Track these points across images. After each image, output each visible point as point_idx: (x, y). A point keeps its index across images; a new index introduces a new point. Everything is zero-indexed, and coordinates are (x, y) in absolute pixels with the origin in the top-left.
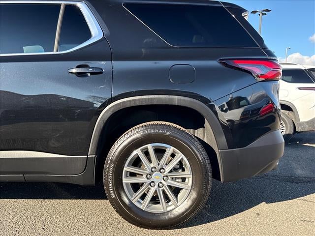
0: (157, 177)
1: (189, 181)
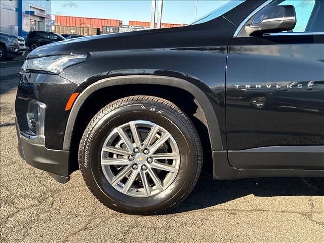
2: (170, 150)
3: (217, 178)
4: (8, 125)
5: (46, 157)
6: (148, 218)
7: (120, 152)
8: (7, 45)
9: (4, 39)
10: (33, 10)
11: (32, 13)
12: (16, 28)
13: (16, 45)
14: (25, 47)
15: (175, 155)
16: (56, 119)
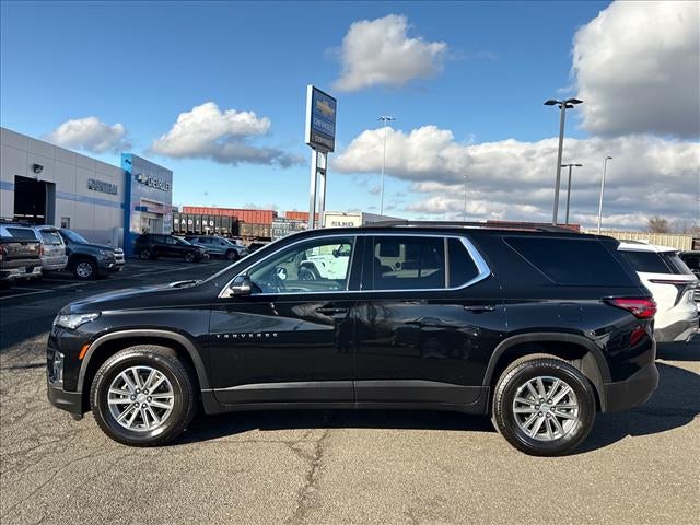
0: (544, 408)
1: (576, 412)
2: (167, 391)
3: (207, 412)
4: (41, 365)
5: (63, 399)
6: (146, 449)
7: (126, 393)
8: (100, 258)
9: (96, 253)
10: (146, 205)
11: (144, 209)
12: (122, 229)
13: (112, 259)
14: (123, 261)
15: (170, 396)
16: (71, 364)
